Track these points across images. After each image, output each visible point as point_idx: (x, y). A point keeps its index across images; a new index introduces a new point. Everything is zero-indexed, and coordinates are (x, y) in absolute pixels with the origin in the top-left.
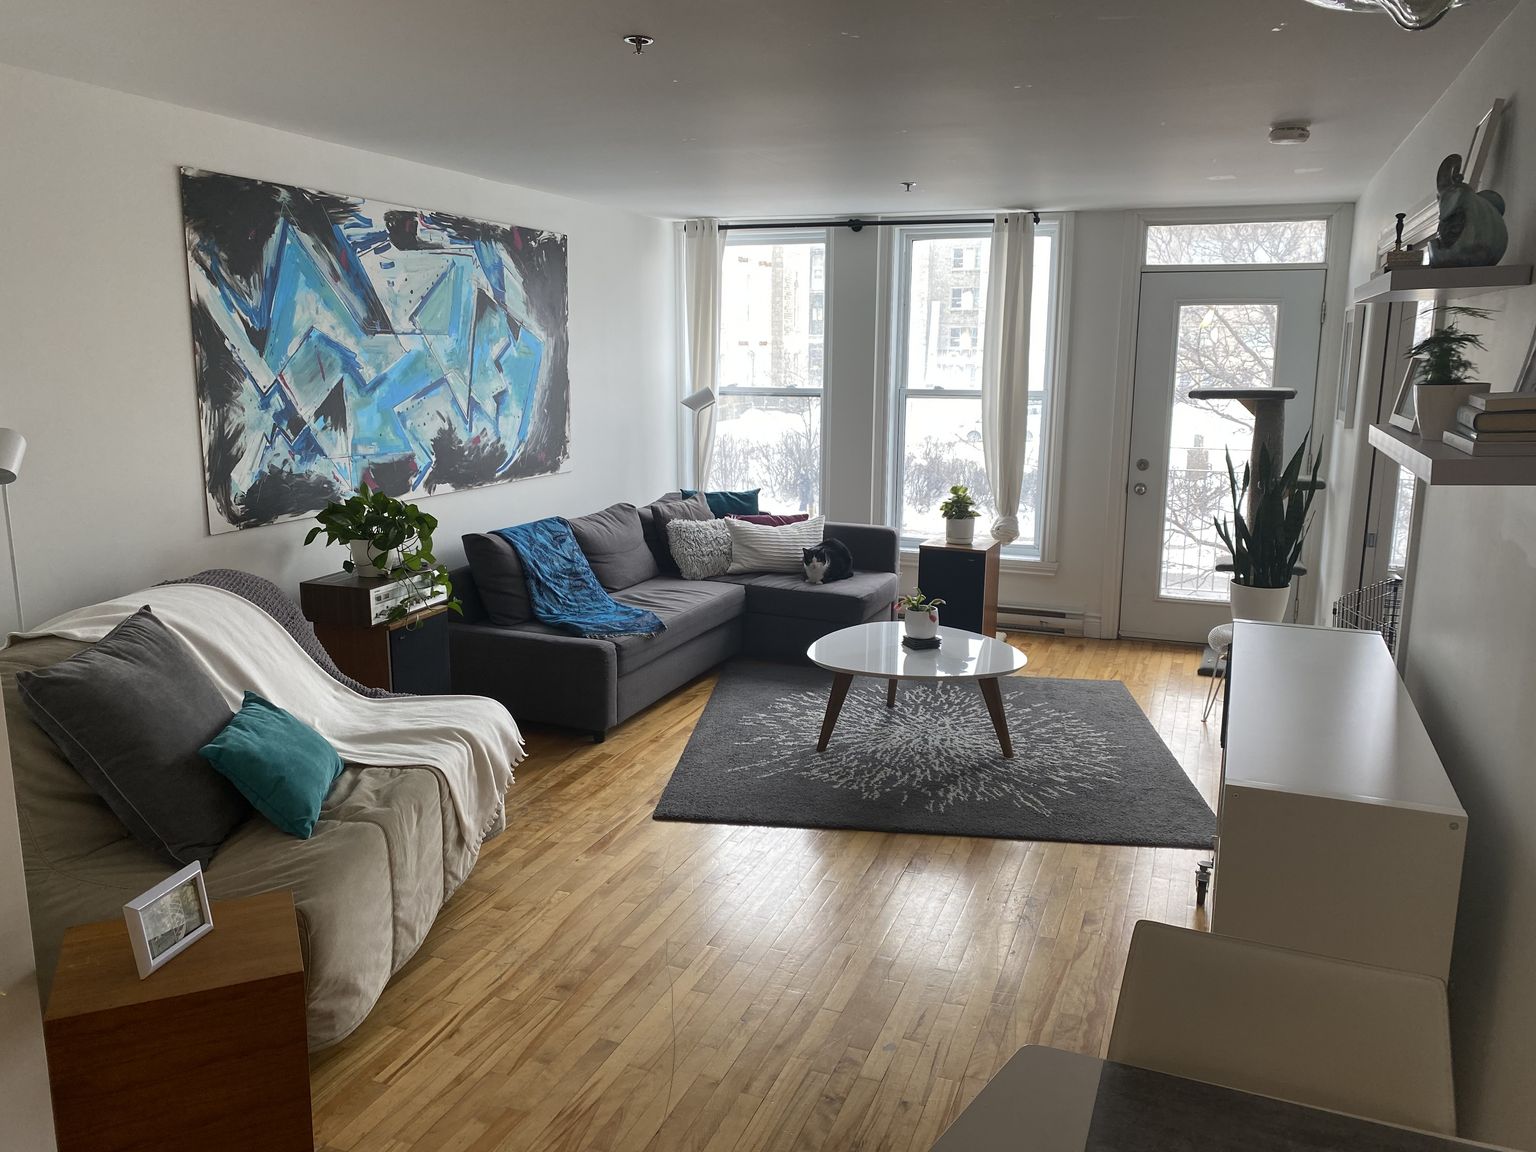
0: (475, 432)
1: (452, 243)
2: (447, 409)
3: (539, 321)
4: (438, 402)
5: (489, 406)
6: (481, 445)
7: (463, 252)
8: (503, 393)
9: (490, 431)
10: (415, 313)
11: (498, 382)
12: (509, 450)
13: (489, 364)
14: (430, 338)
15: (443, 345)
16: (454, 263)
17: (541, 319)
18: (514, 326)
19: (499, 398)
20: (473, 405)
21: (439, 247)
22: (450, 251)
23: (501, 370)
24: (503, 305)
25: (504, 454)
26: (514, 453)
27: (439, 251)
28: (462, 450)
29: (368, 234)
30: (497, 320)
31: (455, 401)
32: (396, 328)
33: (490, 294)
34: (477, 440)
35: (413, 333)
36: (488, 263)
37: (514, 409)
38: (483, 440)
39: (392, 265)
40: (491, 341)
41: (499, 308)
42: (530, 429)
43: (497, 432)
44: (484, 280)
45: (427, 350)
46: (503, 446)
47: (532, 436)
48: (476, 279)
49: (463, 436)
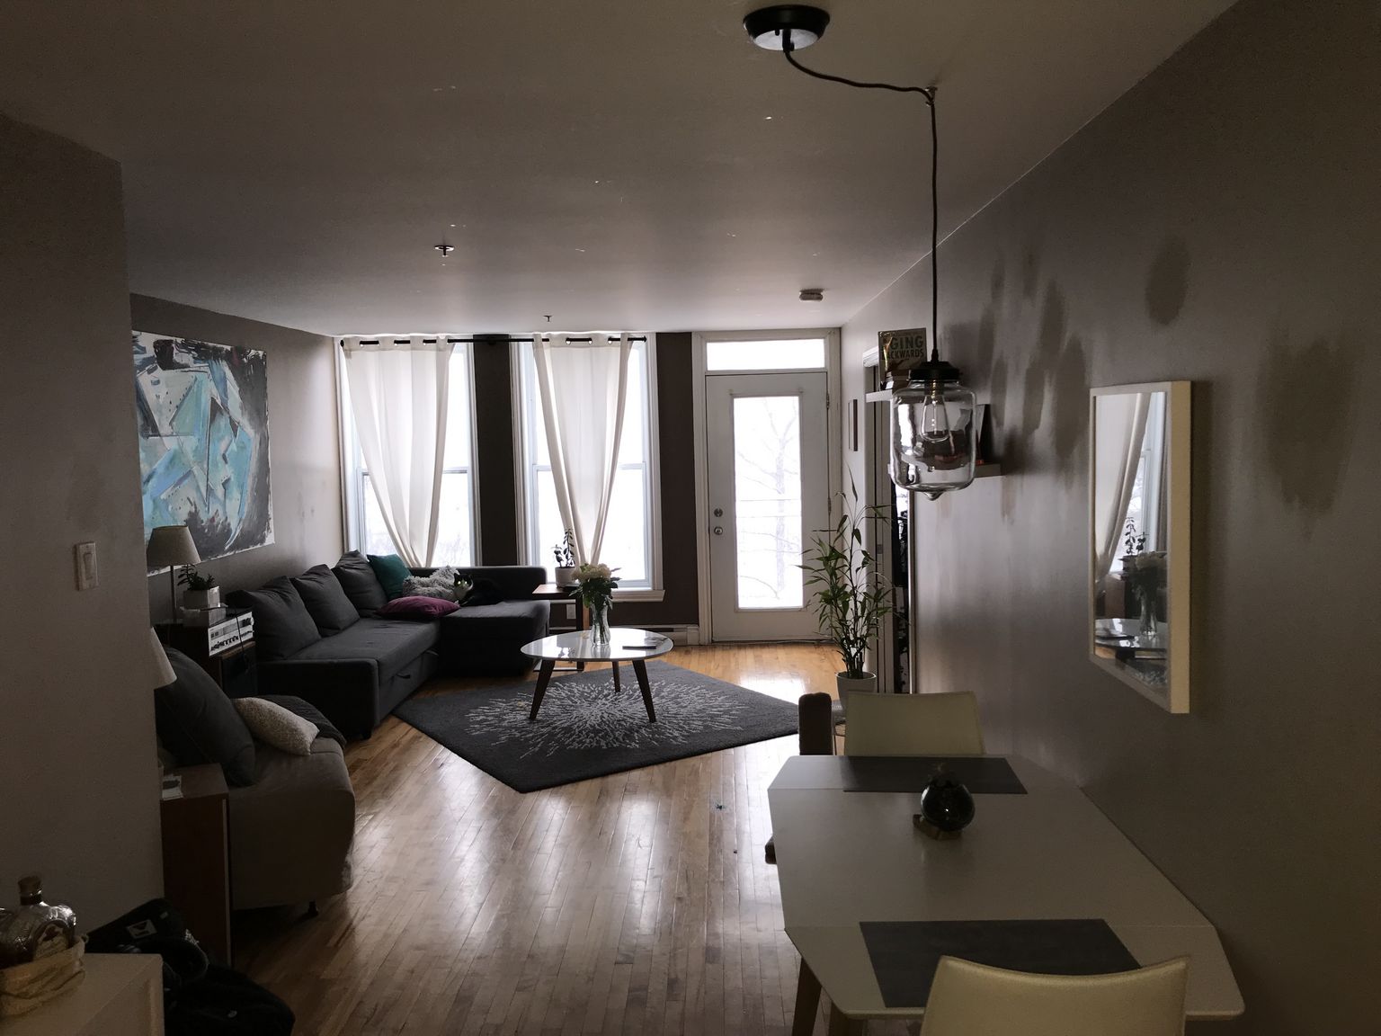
0: (212, 513)
1: (195, 363)
2: (193, 496)
3: (250, 420)
4: (187, 491)
5: (219, 491)
6: (215, 523)
7: (202, 369)
8: (228, 481)
9: (221, 512)
10: (173, 420)
11: (226, 471)
12: (233, 527)
13: (219, 458)
14: (182, 438)
15: (190, 443)
16: (196, 379)
17: (251, 419)
18: (234, 426)
19: (225, 484)
20: (209, 490)
21: (187, 366)
22: (194, 369)
23: (226, 462)
24: (226, 409)
25: (229, 531)
26: (236, 529)
27: (187, 370)
28: (203, 528)
29: (144, 359)
30: (223, 422)
31: (198, 488)
32: (161, 432)
33: (219, 401)
34: (212, 520)
35: (172, 435)
36: (217, 376)
37: (235, 494)
38: (216, 520)
39: (158, 382)
40: (221, 439)
41: (225, 413)
42: (246, 509)
43: (225, 512)
44: (215, 392)
45: (181, 448)
46: (229, 524)
47: (247, 516)
48: (209, 390)
49: (204, 517)
